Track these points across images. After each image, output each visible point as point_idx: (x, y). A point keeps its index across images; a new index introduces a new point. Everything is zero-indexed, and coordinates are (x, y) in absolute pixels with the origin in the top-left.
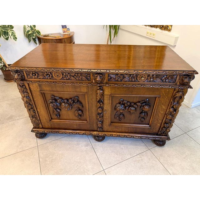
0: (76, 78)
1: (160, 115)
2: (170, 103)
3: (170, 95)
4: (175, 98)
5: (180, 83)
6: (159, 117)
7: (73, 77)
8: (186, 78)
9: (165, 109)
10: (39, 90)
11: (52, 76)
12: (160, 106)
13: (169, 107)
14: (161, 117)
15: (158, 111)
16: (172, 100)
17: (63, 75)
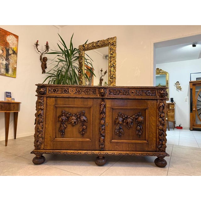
0: (85, 93)
1: (153, 127)
2: (158, 114)
3: (155, 107)
4: (159, 108)
5: (159, 96)
6: (152, 129)
7: (84, 92)
8: (162, 91)
9: (155, 120)
10: (54, 104)
11: (68, 92)
12: (150, 118)
13: (158, 118)
14: (154, 129)
15: (150, 123)
16: (158, 111)
17: (76, 90)
